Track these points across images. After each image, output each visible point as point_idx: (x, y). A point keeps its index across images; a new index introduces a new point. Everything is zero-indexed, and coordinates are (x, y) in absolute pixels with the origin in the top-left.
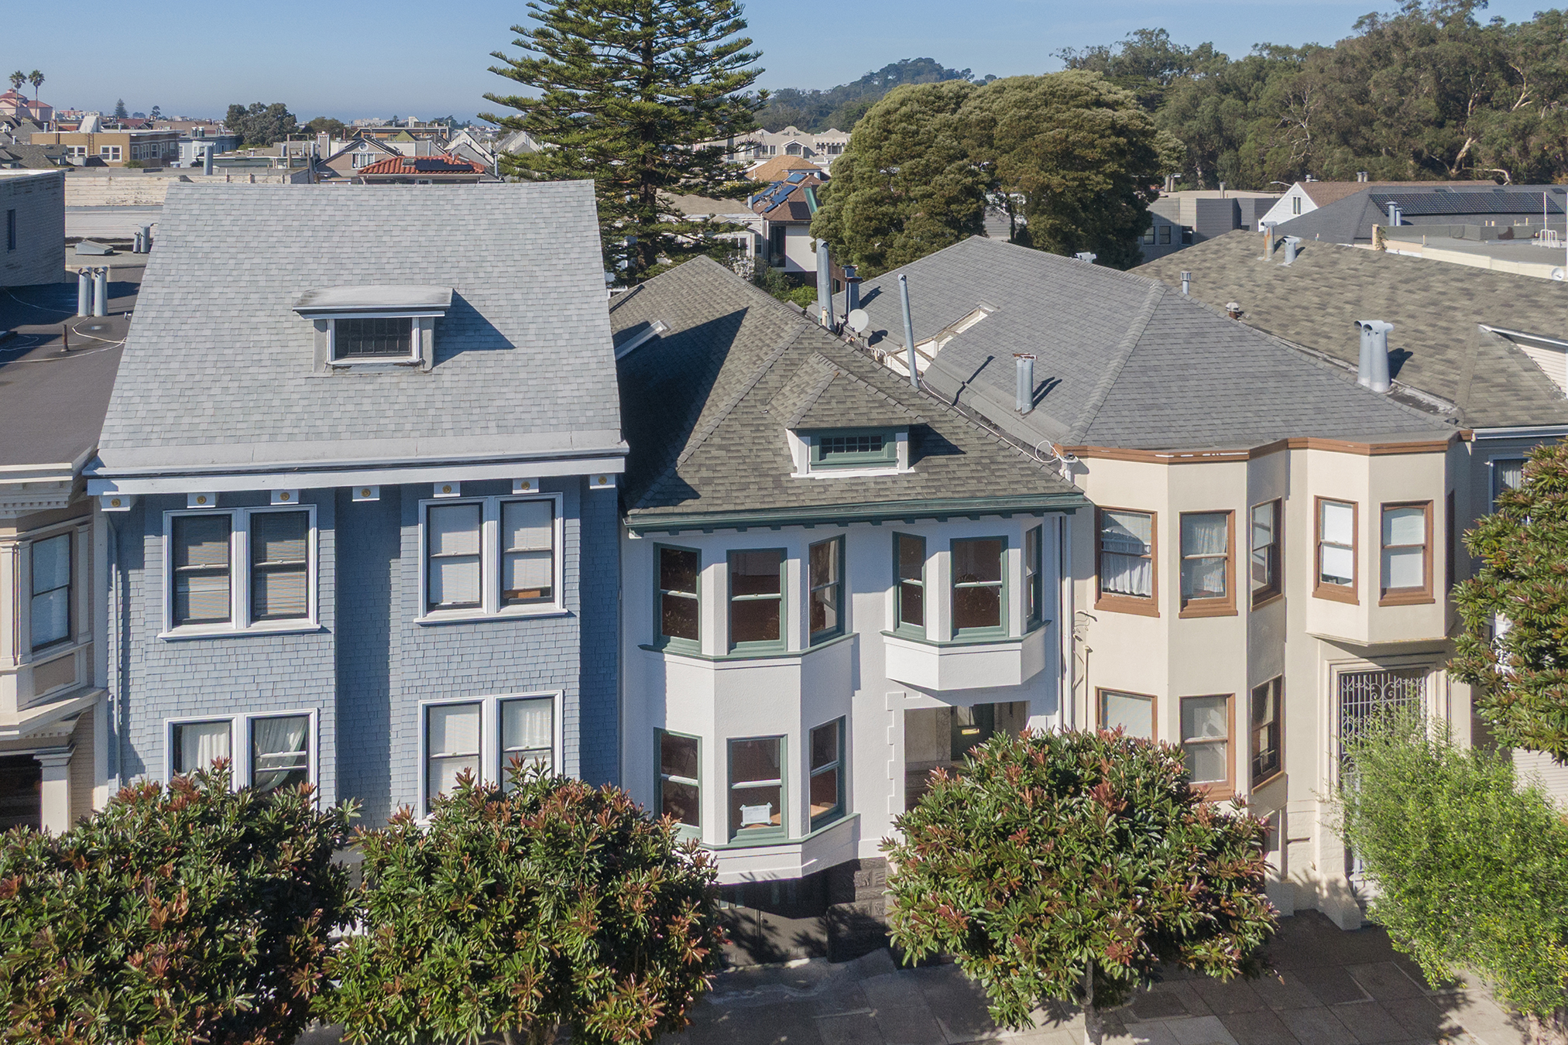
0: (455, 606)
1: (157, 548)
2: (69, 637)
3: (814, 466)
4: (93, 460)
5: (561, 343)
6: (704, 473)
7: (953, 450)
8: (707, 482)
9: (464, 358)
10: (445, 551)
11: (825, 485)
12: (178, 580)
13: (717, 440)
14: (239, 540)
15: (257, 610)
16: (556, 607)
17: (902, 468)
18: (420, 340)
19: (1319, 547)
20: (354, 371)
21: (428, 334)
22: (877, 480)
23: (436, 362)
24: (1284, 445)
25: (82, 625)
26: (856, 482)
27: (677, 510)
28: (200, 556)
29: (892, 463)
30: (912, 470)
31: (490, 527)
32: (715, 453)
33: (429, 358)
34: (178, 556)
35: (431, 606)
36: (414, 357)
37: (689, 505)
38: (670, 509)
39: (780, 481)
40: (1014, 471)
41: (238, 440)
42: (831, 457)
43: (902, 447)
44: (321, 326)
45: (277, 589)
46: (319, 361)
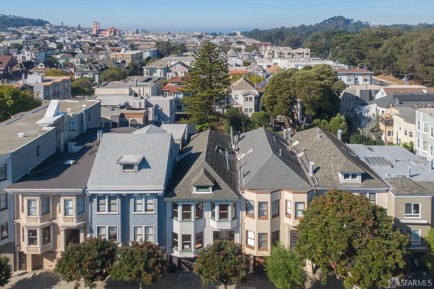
0: (139, 211)
1: (95, 200)
2: (84, 212)
3: (196, 191)
4: (86, 188)
5: (159, 167)
6: (179, 192)
7: (221, 189)
8: (179, 193)
9: (143, 170)
10: (137, 203)
11: (197, 195)
12: (98, 205)
13: (182, 185)
14: (107, 200)
15: (109, 210)
16: (154, 212)
17: (211, 192)
18: (136, 167)
19: (286, 208)
20: (125, 172)
21: (137, 166)
22: (206, 194)
23: (138, 171)
24: (280, 190)
25: (85, 210)
26: (203, 194)
27: (172, 198)
28: (101, 201)
29: (209, 191)
30: (212, 192)
31: (144, 200)
32: (181, 187)
33: (137, 170)
34: (98, 202)
35: (135, 211)
36: (135, 170)
37: (175, 197)
38: (171, 198)
39: (190, 193)
40: (229, 194)
41: (107, 184)
42: (199, 190)
43: (211, 189)
44: (120, 165)
45: (113, 207)
46: (120, 170)
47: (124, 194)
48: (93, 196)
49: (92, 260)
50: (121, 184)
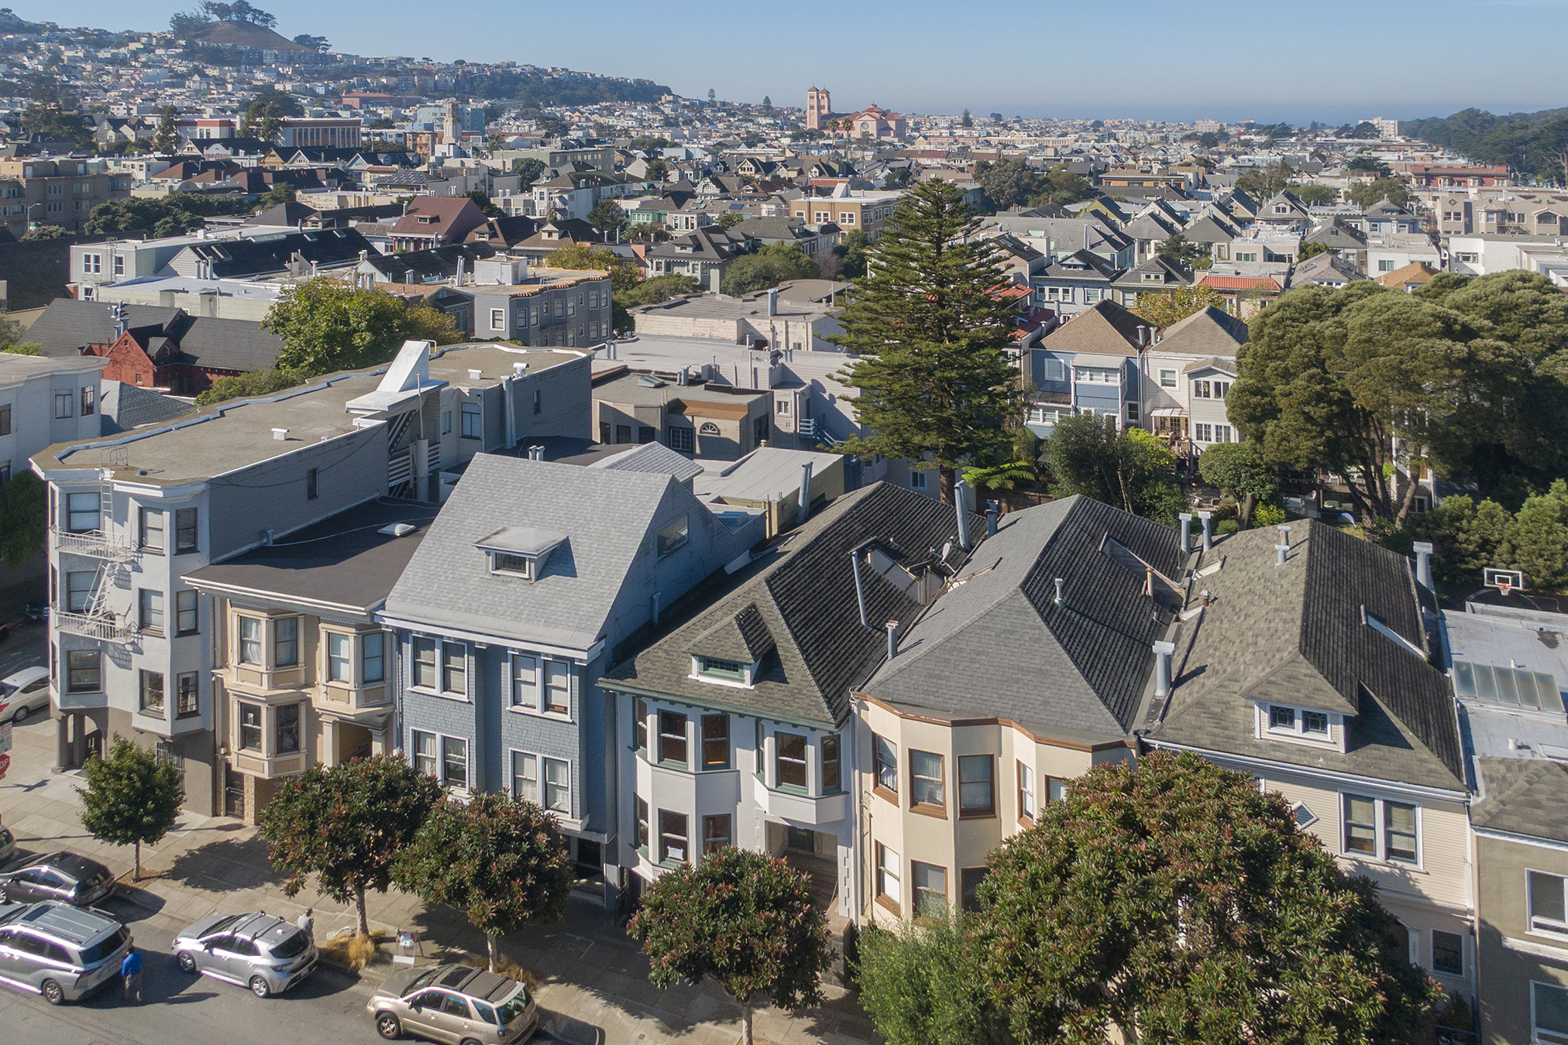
0: (526, 706)
1: (408, 648)
2: (382, 679)
3: (701, 674)
4: (382, 607)
5: (599, 578)
6: (648, 665)
7: (784, 680)
8: (646, 670)
9: (553, 578)
10: (522, 678)
11: (701, 685)
12: (416, 666)
13: (666, 646)
14: (438, 652)
15: (446, 687)
16: (567, 718)
17: (747, 685)
18: (531, 569)
19: (1021, 794)
20: (501, 578)
21: (533, 565)
22: (731, 689)
23: (538, 578)
24: (994, 721)
25: (388, 675)
26: (719, 687)
27: (621, 683)
28: (425, 656)
29: (743, 681)
30: (752, 687)
31: (539, 671)
32: (661, 654)
33: (533, 578)
34: (416, 654)
35: (515, 702)
36: (526, 576)
37: (630, 681)
38: (618, 681)
39: (681, 675)
40: (808, 701)
41: (439, 606)
42: (712, 670)
43: (747, 674)
44: (488, 554)
45: (454, 676)
46: (487, 569)
47: (481, 644)
48: (402, 635)
49: (346, 817)
50: (477, 612)
